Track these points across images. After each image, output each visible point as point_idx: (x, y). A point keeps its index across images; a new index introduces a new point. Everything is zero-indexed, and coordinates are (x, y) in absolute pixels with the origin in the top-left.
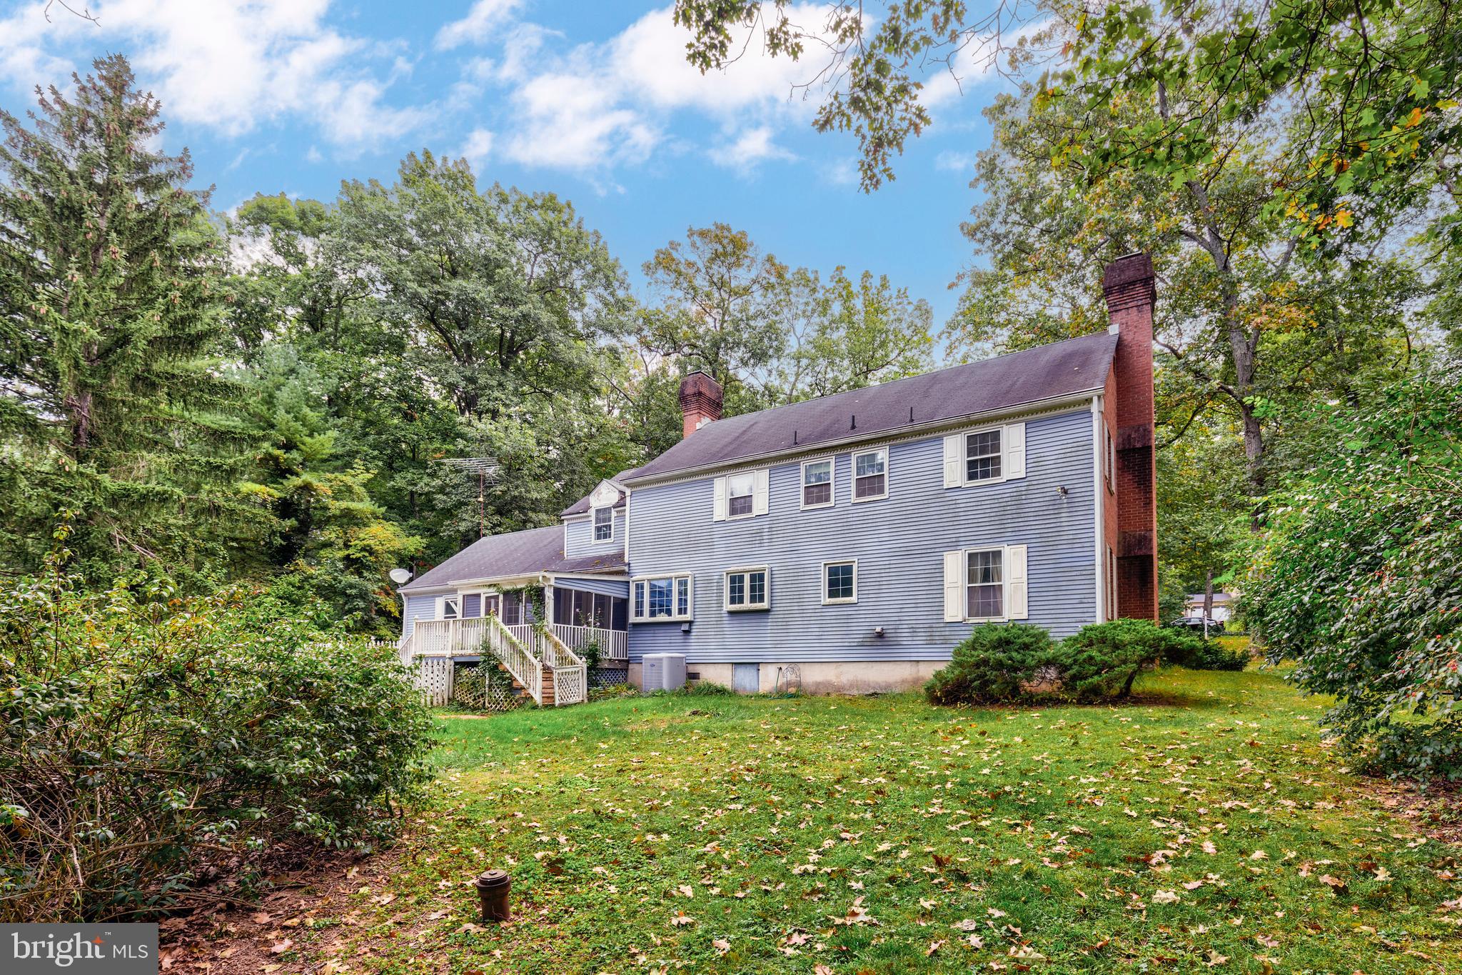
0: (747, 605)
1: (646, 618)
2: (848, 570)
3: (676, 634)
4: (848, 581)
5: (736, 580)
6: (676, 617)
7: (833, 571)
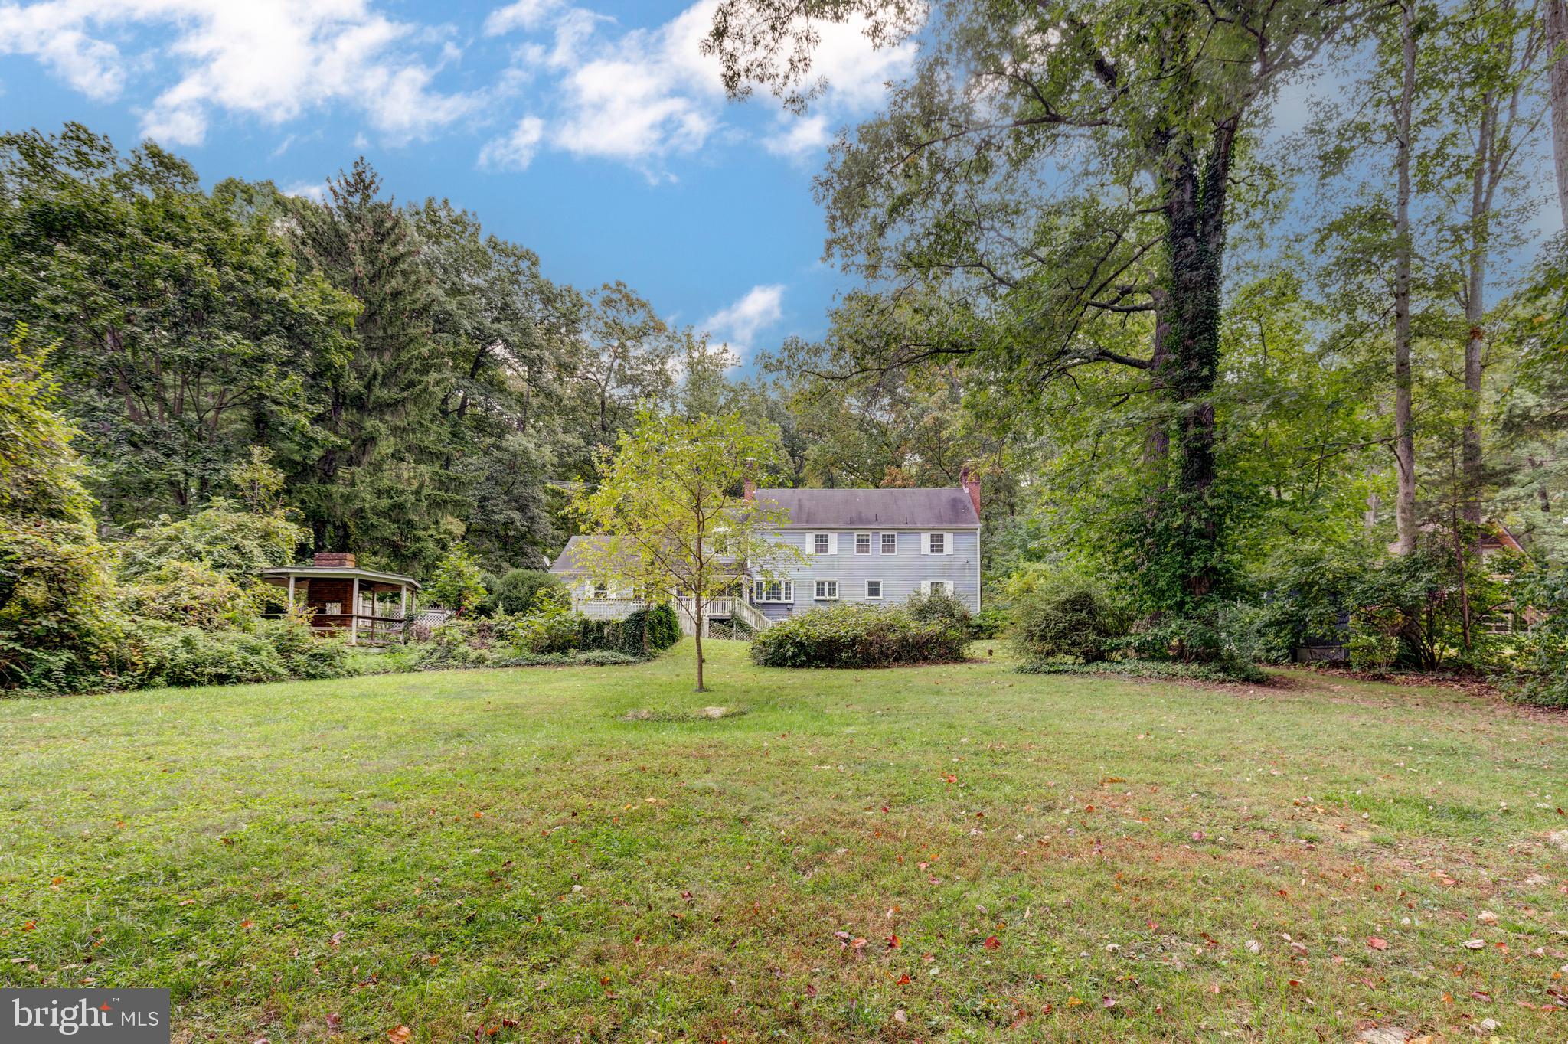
0: (826, 597)
1: (764, 600)
2: (878, 584)
3: (783, 610)
4: (878, 590)
5: (820, 587)
6: (783, 600)
7: (870, 584)
